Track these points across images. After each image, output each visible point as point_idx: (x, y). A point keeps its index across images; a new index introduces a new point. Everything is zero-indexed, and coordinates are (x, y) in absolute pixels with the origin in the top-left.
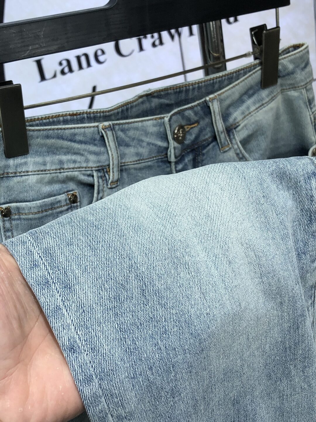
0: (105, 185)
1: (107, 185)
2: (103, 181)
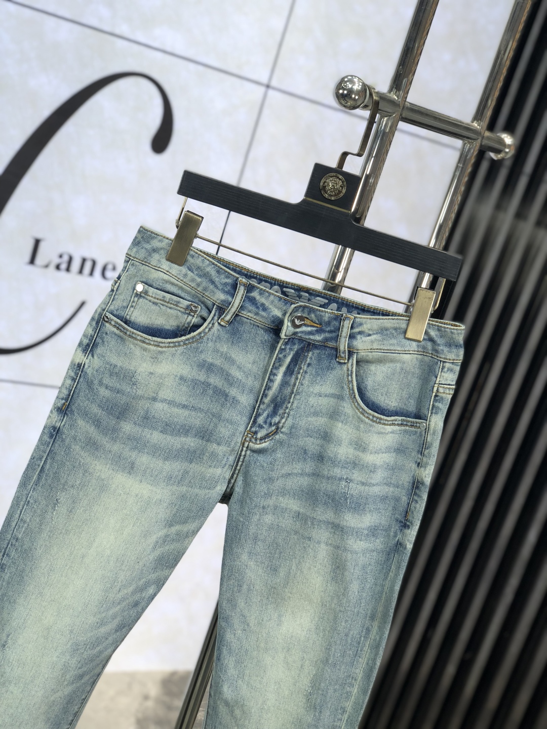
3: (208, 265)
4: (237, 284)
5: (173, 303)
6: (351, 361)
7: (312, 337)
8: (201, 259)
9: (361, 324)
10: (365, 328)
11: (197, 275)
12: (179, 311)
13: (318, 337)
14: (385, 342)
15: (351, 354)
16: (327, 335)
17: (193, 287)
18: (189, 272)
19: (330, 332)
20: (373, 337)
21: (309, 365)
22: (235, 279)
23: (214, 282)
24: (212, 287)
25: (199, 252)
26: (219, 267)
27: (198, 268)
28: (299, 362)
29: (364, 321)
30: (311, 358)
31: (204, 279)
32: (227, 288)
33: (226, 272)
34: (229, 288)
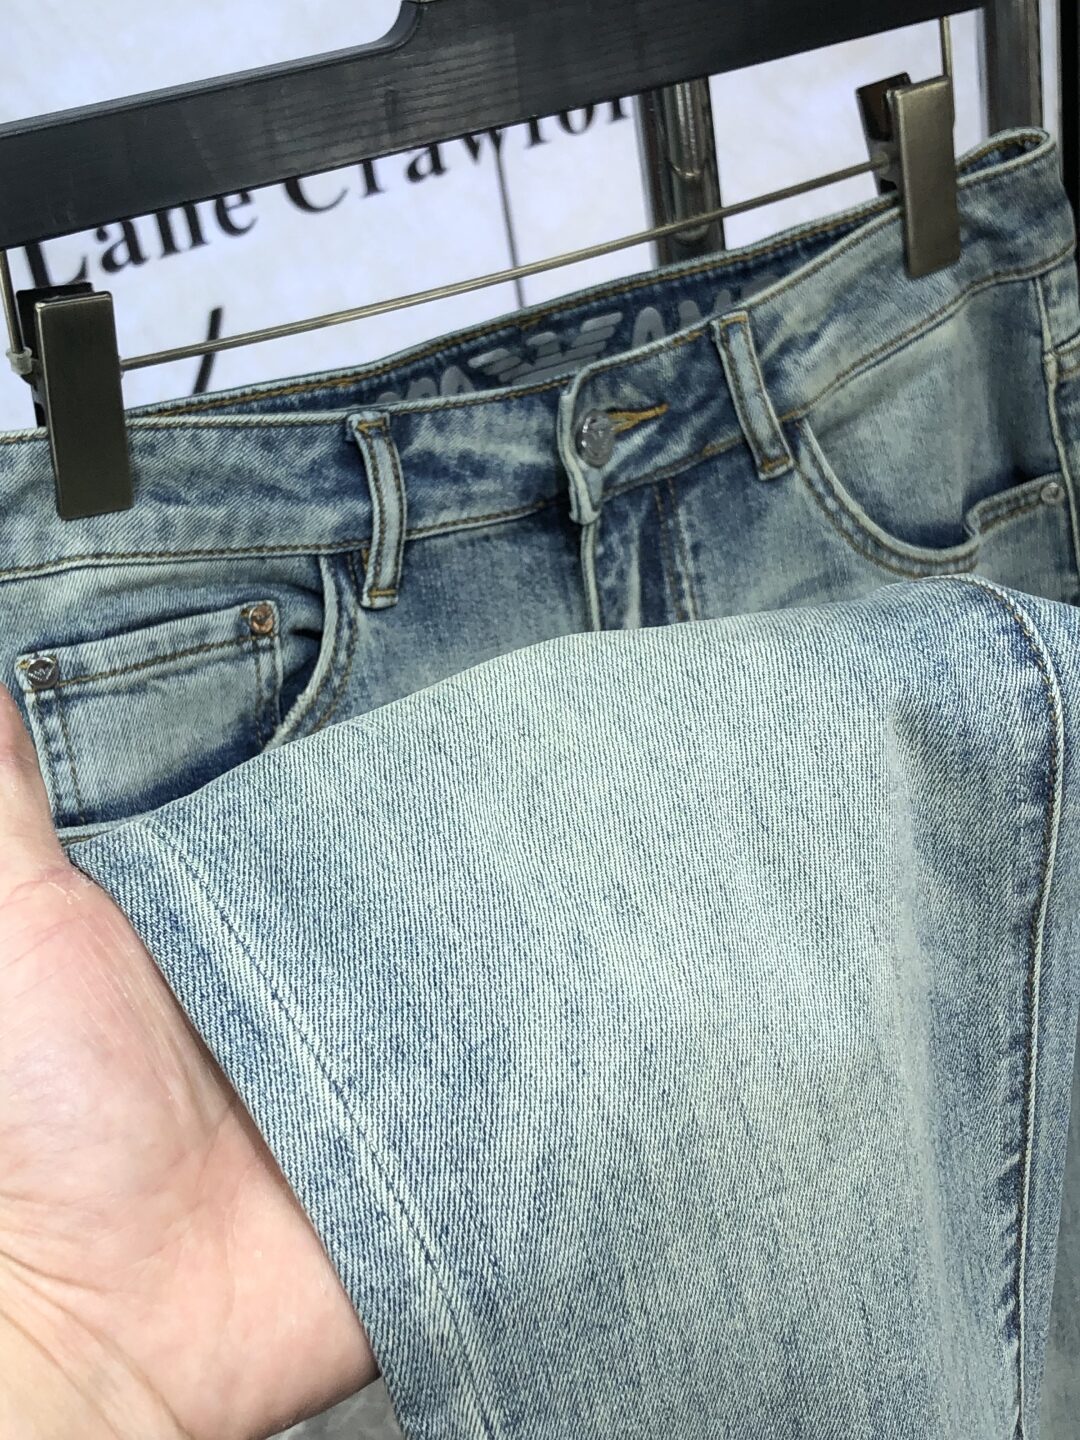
3: (223, 444)
4: (354, 444)
5: (189, 646)
6: (804, 453)
7: (660, 460)
8: (183, 438)
9: (775, 321)
10: (792, 323)
11: (202, 500)
12: (223, 659)
13: (678, 448)
14: (867, 328)
15: (791, 430)
16: (698, 421)
17: (211, 552)
18: (171, 510)
19: (701, 405)
20: (829, 336)
21: (696, 548)
22: (336, 429)
23: (273, 487)
24: (276, 508)
25: (164, 420)
26: (258, 425)
27: (194, 474)
28: (665, 564)
29: (777, 303)
30: (691, 526)
31: (235, 501)
32: (326, 479)
33: (293, 425)
34: (332, 473)
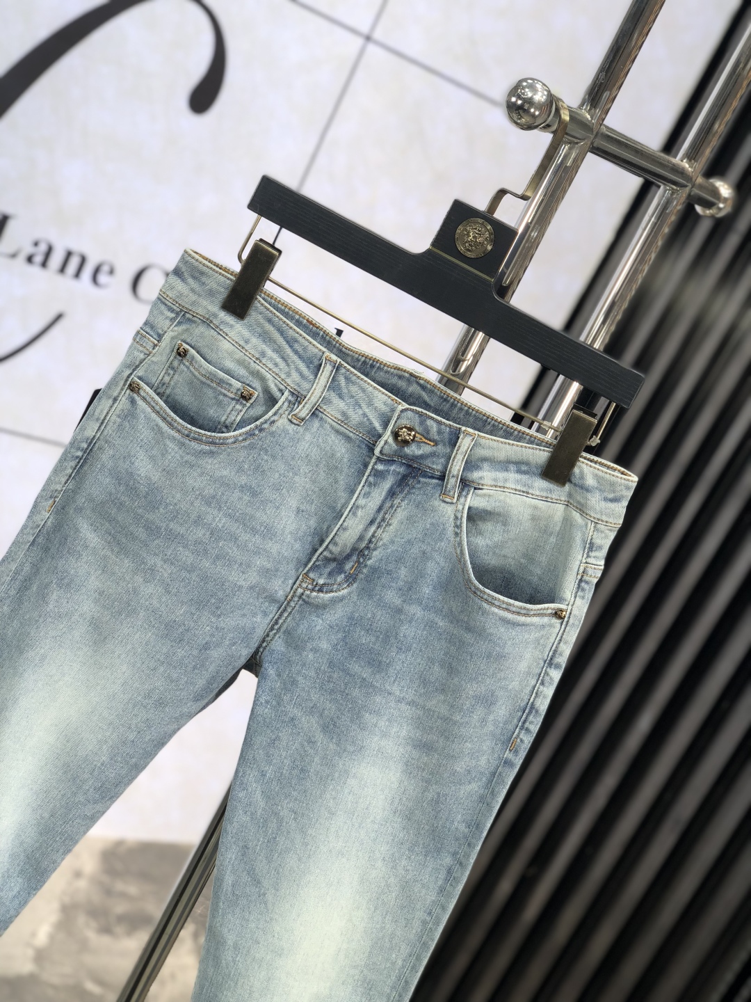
0: (287, 413)
1: (289, 414)
2: (289, 407)
